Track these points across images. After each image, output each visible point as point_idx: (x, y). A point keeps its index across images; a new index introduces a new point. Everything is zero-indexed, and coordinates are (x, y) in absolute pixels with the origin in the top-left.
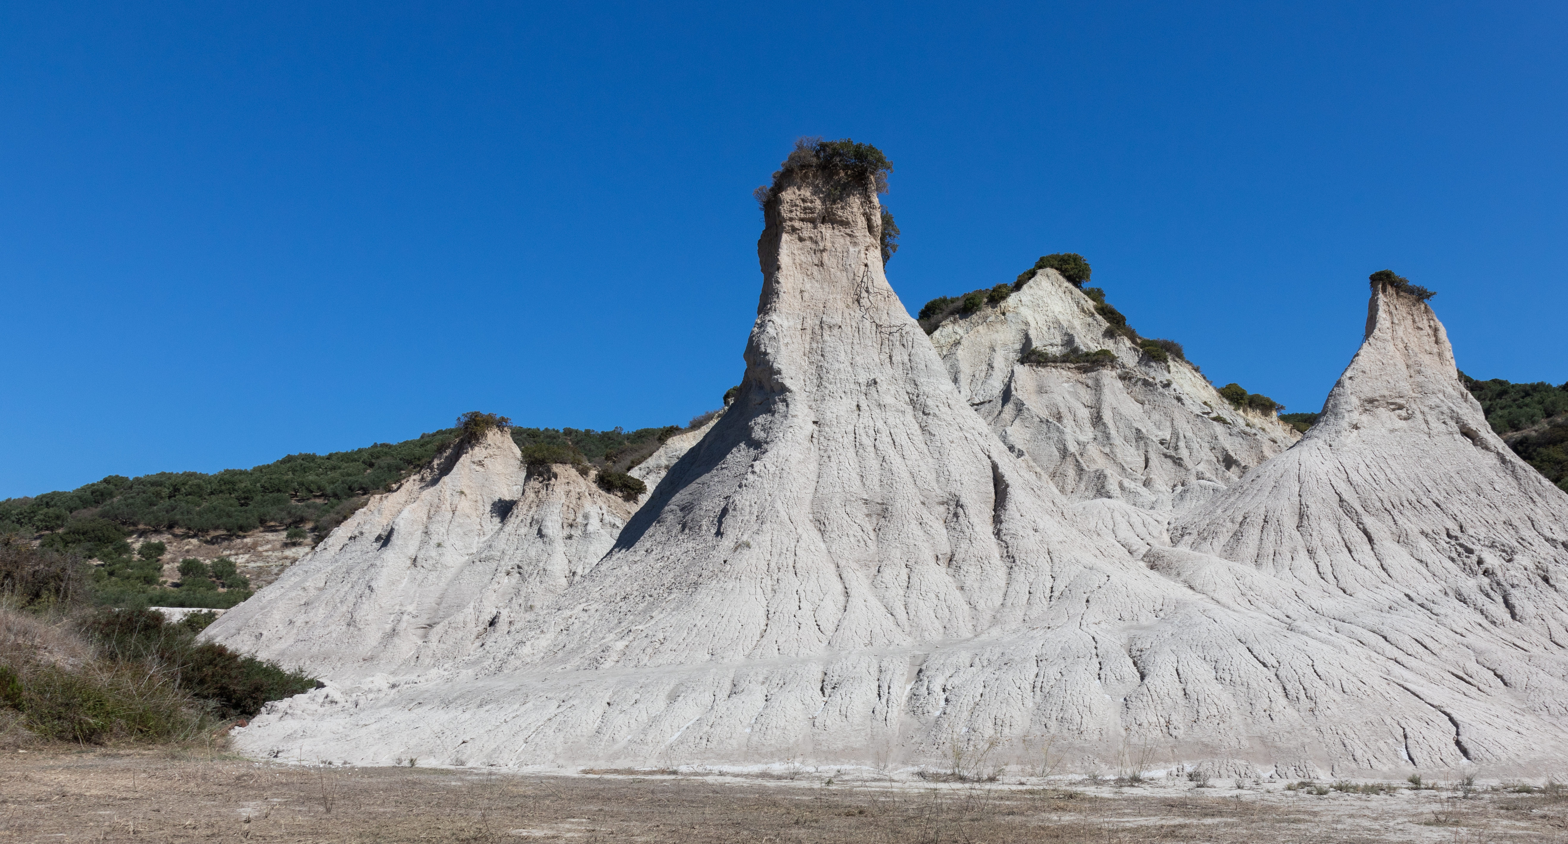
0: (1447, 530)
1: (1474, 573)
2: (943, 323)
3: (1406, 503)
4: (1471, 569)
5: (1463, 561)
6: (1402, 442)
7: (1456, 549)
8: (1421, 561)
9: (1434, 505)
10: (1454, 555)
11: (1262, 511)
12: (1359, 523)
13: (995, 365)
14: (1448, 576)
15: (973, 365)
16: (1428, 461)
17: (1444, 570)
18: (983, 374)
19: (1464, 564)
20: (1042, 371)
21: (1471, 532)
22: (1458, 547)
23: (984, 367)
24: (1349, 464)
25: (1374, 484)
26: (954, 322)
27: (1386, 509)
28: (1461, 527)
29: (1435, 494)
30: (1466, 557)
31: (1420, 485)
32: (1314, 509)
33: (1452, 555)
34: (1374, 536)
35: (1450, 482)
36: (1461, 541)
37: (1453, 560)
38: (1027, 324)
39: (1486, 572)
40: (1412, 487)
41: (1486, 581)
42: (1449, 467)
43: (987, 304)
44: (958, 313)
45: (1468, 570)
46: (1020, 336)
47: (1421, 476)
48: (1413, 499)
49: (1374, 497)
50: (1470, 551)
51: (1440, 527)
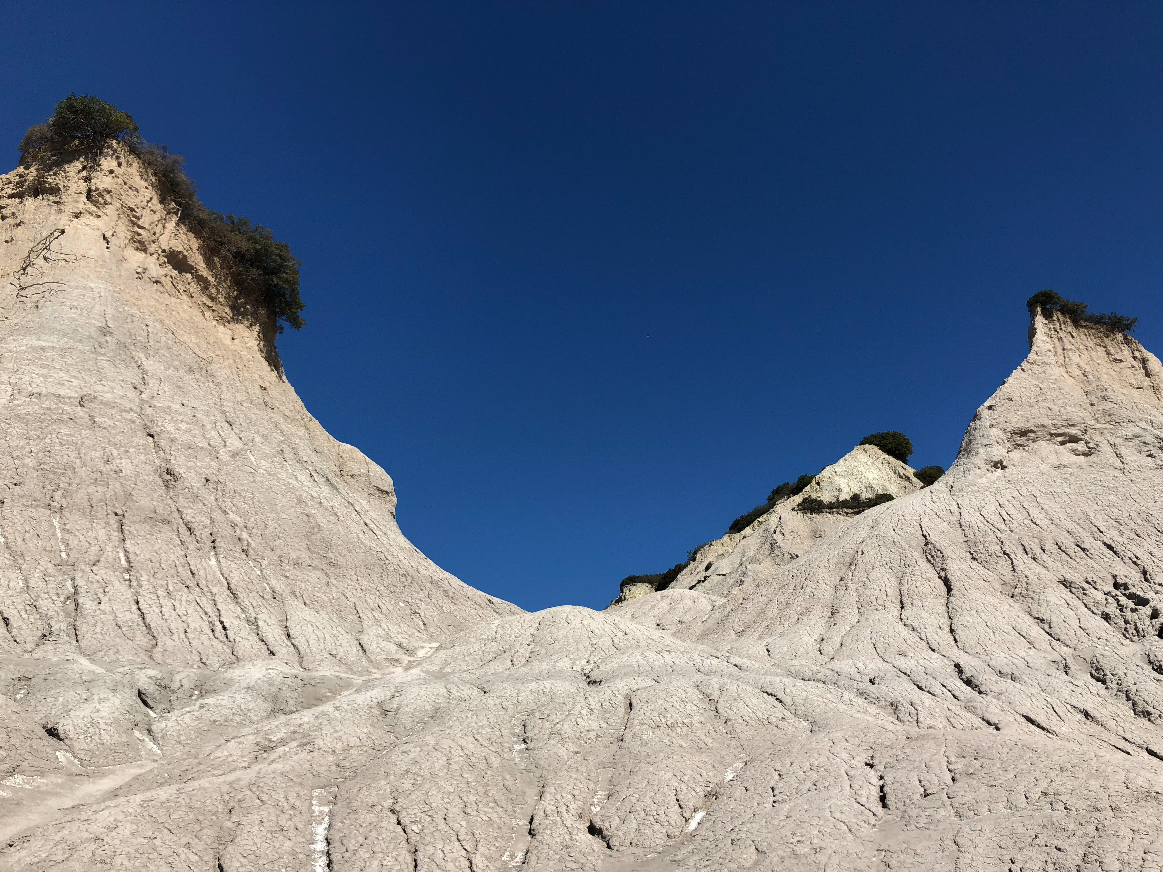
0: (1114, 577)
1: (1140, 634)
3: (1050, 546)
4: (1136, 629)
5: (1124, 617)
6: (1072, 480)
7: (1118, 601)
8: (1042, 621)
9: (1105, 549)
10: (1112, 609)
14: (1085, 639)
16: (1112, 498)
17: (1080, 632)
19: (1126, 622)
20: (817, 517)
22: (1123, 600)
25: (1002, 526)
27: (1005, 553)
28: (1145, 573)
29: (1112, 536)
30: (1133, 610)
31: (1087, 525)
33: (1107, 610)
35: (1147, 521)
36: (1133, 590)
37: (1106, 617)
40: (1070, 528)
42: (1149, 505)
45: (1131, 630)
47: (1092, 515)
48: (1068, 542)
49: (991, 538)
51: (1104, 574)
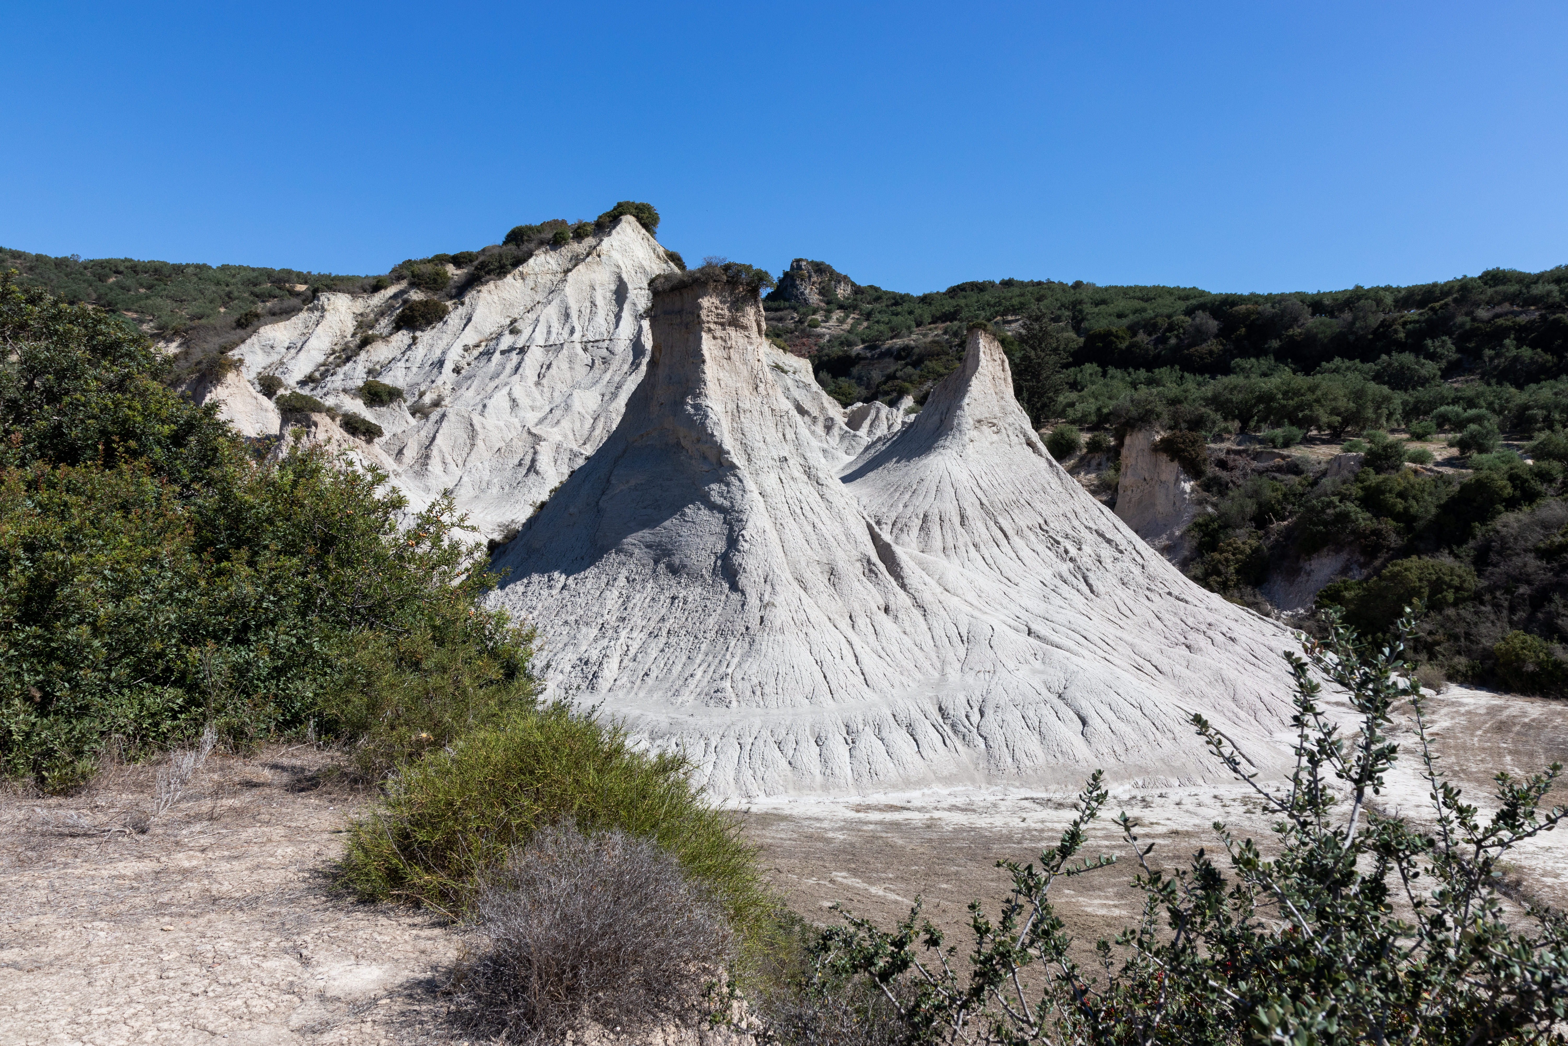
2: (536, 252)
11: (937, 511)
12: (996, 523)
13: (597, 303)
15: (578, 301)
18: (588, 311)
21: (1052, 525)
23: (588, 304)
24: (975, 473)
26: (546, 252)
32: (969, 512)
34: (1008, 533)
38: (618, 267)
39: (1071, 559)
41: (1071, 565)
43: (573, 238)
44: (548, 244)
46: (613, 278)
50: (1058, 543)
